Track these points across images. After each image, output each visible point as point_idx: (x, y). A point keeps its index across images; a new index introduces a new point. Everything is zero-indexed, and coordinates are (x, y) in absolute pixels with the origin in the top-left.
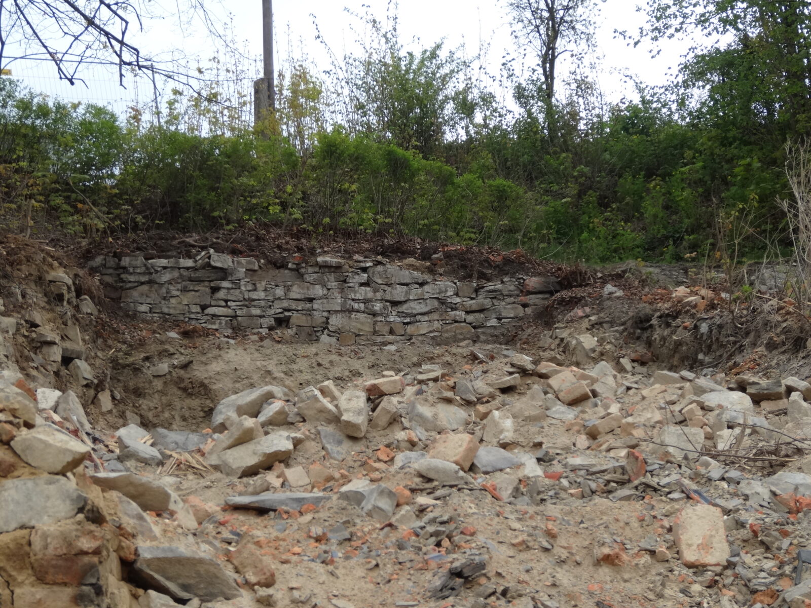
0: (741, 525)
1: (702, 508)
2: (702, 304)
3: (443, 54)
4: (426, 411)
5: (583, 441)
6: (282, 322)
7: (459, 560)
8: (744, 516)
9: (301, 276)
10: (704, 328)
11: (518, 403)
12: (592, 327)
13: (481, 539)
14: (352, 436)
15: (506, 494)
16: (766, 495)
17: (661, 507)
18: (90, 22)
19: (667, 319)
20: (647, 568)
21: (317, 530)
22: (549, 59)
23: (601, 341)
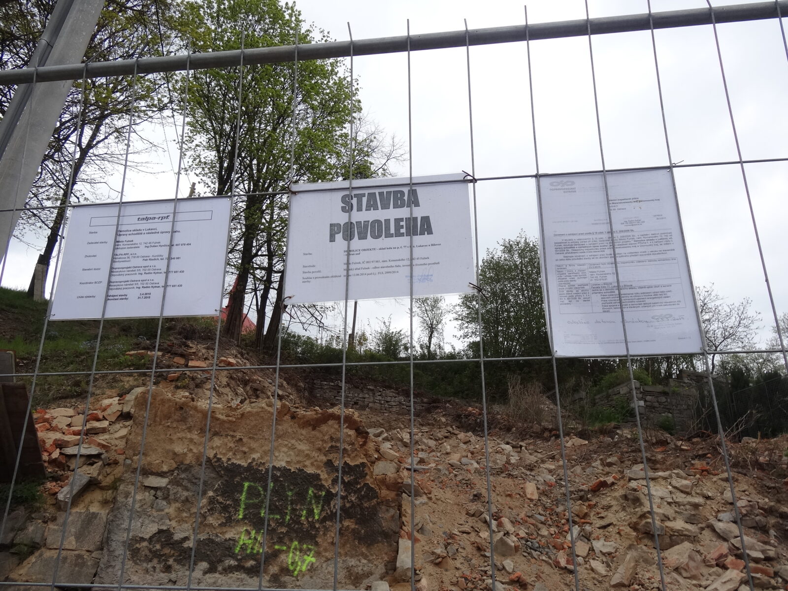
0: (539, 489)
1: (528, 483)
8: (539, 486)
11: (450, 441)
15: (472, 472)
16: (543, 481)
17: (517, 481)
20: (519, 499)
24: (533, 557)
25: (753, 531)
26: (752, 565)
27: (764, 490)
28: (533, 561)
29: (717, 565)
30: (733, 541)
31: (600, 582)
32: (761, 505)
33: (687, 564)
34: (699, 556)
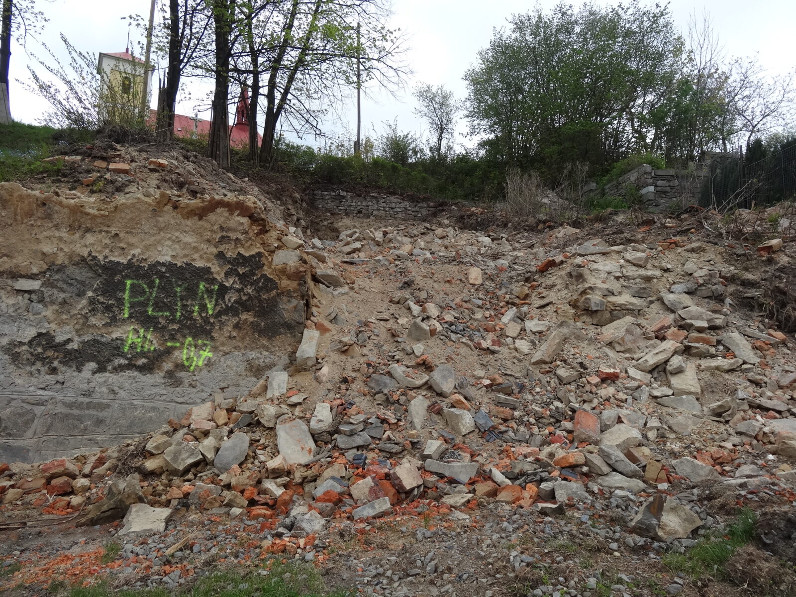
0: (486, 274)
1: (476, 268)
2: (479, 213)
3: (409, 136)
4: (399, 238)
5: (443, 249)
6: (360, 212)
7: (407, 279)
8: (487, 271)
9: (366, 199)
10: (479, 219)
11: (426, 238)
12: (448, 218)
13: (413, 274)
14: (378, 244)
15: (421, 262)
16: (494, 266)
17: (464, 268)
18: (307, 121)
19: (469, 216)
20: (459, 284)
21: (367, 269)
22: (440, 139)
23: (450, 222)
24: (451, 340)
25: (707, 300)
26: (695, 334)
27: (732, 257)
28: (450, 343)
29: (657, 337)
30: (680, 312)
31: (520, 361)
32: (723, 274)
33: (622, 339)
34: (639, 330)
